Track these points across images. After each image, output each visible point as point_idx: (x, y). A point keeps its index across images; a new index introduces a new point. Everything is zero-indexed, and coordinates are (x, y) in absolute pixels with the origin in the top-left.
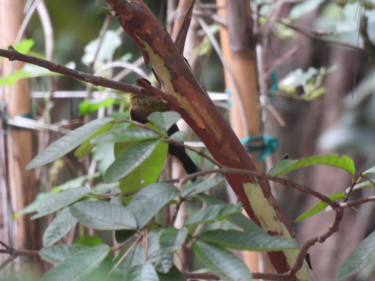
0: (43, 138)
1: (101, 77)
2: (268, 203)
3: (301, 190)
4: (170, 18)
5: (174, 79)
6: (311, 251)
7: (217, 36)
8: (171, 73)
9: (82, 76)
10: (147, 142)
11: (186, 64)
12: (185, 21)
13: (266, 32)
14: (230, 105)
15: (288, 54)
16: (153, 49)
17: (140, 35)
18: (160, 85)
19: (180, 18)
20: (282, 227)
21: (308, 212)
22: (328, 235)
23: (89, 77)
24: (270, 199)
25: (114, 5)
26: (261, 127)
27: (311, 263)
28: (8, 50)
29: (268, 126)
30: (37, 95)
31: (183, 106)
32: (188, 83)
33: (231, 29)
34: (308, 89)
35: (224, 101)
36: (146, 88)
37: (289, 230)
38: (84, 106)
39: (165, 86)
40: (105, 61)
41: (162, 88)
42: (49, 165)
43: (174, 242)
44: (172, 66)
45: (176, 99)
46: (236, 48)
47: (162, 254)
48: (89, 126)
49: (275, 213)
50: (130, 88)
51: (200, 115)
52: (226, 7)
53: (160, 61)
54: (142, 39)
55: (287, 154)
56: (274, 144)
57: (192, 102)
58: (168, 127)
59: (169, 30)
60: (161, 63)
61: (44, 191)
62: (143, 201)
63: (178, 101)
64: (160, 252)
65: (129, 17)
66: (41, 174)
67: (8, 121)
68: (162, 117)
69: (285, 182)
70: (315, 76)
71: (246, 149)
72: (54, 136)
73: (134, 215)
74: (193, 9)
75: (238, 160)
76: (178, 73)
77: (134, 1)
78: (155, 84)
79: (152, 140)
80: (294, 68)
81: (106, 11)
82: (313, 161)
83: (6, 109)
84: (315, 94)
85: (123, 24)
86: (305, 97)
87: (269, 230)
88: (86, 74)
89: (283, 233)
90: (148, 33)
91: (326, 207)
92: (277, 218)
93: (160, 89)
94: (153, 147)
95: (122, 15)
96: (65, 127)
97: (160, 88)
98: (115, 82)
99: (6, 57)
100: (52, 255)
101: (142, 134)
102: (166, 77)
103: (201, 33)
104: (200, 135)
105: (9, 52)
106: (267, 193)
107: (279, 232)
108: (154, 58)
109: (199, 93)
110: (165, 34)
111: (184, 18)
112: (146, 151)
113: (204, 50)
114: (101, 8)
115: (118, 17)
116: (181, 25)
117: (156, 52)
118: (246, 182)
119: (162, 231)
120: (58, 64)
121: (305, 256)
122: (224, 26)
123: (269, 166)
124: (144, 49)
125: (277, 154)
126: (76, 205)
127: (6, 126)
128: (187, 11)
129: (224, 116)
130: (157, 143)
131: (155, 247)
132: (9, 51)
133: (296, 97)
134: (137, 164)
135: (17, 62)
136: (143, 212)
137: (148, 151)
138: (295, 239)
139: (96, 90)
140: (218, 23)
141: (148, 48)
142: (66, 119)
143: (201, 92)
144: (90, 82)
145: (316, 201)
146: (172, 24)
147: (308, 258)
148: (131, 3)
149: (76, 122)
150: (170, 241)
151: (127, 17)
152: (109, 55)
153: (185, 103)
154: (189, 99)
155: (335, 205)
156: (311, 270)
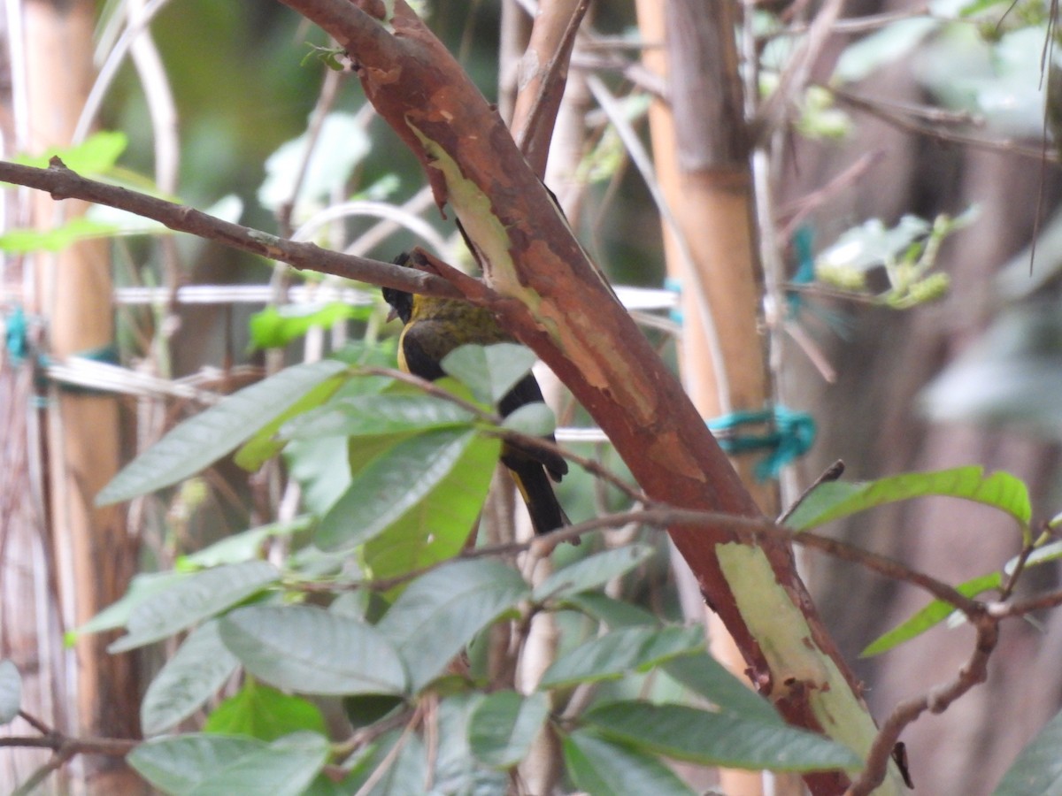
0: (149, 418)
1: (312, 245)
2: (789, 599)
3: (878, 568)
4: (506, 77)
5: (519, 248)
6: (908, 736)
7: (642, 128)
8: (511, 233)
9: (258, 241)
10: (438, 435)
11: (552, 206)
12: (548, 85)
13: (780, 115)
14: (679, 322)
15: (843, 179)
16: (459, 164)
17: (422, 125)
18: (480, 265)
19: (536, 77)
20: (826, 668)
21: (898, 628)
22: (958, 691)
23: (277, 245)
24: (793, 588)
25: (346, 41)
26: (768, 384)
27: (911, 771)
28: (50, 168)
29: (787, 382)
30: (131, 295)
31: (545, 325)
32: (558, 260)
33: (682, 106)
34: (900, 276)
35: (662, 312)
36: (440, 274)
37: (848, 678)
38: (263, 323)
39: (495, 270)
40: (325, 200)
41: (486, 275)
42: (166, 495)
43: (509, 733)
44: (514, 213)
45: (524, 307)
46: (695, 161)
47: (475, 769)
48: (279, 384)
49: (807, 629)
50: (395, 274)
51: (593, 352)
52: (666, 44)
53: (480, 197)
54: (430, 136)
55: (840, 460)
56: (804, 433)
57: (572, 315)
58: (500, 390)
59: (504, 111)
60: (482, 204)
61: (154, 568)
62: (425, 612)
63: (529, 313)
64: (470, 762)
65: (391, 75)
66: (144, 520)
67: (48, 371)
68: (482, 359)
69: (831, 547)
70: (920, 238)
71: (724, 446)
72: (178, 411)
73: (399, 650)
74: (572, 49)
75: (702, 478)
76: (530, 233)
77: (403, 30)
78: (466, 263)
79: (454, 431)
80: (860, 217)
81: (324, 57)
82: (913, 485)
83: (43, 335)
84: (920, 291)
85: (374, 94)
86: (891, 298)
87: (790, 676)
88: (270, 235)
89: (831, 685)
90: (446, 119)
91: (948, 614)
92: (812, 642)
93: (479, 279)
94: (455, 450)
95: (370, 68)
96: (212, 387)
97: (481, 273)
98: (352, 258)
99: (44, 188)
100: (168, 764)
101: (426, 413)
102: (496, 244)
103: (594, 119)
104: (594, 406)
105: (52, 176)
106: (784, 573)
107: (818, 680)
108: (462, 189)
109: (590, 290)
110: (493, 122)
111: (547, 77)
112: (438, 459)
113: (606, 165)
114: (311, 48)
115: (360, 73)
116: (540, 95)
117: (467, 173)
118: (725, 541)
119: (477, 702)
120: (190, 208)
121: (893, 748)
122: (659, 98)
123: (790, 493)
124: (434, 164)
125: (811, 461)
126: (236, 616)
127: (42, 383)
128: (555, 58)
129: (662, 354)
130: (469, 438)
131: (457, 749)
132: (52, 171)
133: (865, 297)
134: (411, 499)
135: (73, 202)
136: (424, 645)
137: (444, 463)
138: (863, 702)
139: (299, 281)
140: (644, 91)
141: (445, 162)
142: (214, 363)
143: (597, 285)
144: (282, 258)
145: (921, 599)
146: (514, 95)
147: (900, 753)
148: (396, 34)
149: (241, 370)
150: (500, 731)
151: (386, 74)
152: (336, 183)
153: (549, 318)
154: (562, 308)
155: (975, 611)
156: (909, 790)
